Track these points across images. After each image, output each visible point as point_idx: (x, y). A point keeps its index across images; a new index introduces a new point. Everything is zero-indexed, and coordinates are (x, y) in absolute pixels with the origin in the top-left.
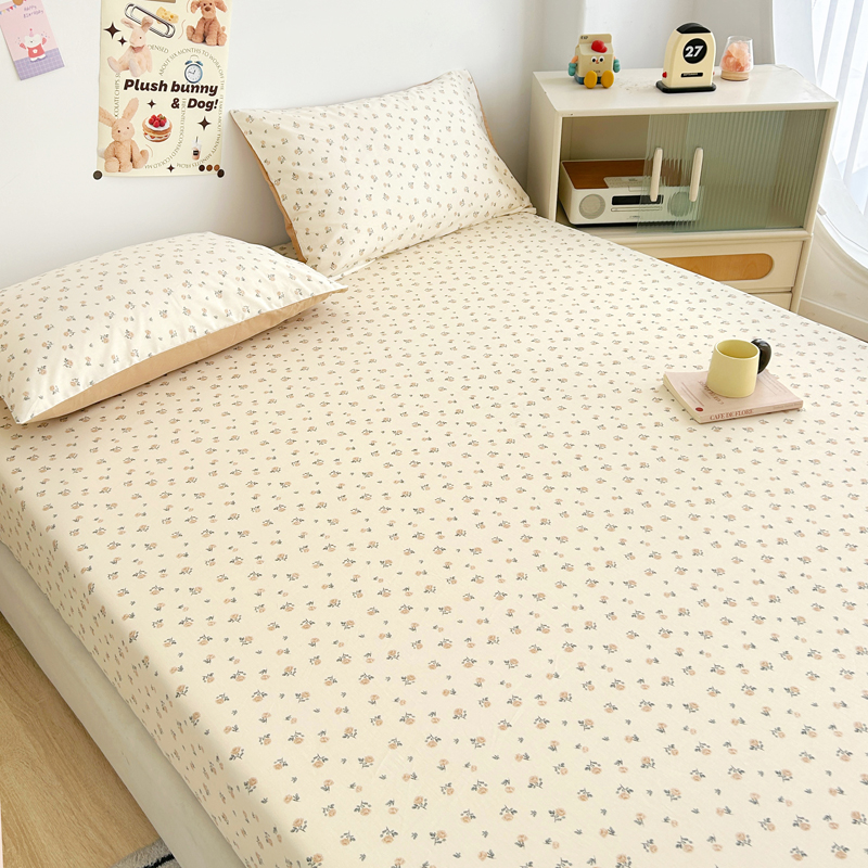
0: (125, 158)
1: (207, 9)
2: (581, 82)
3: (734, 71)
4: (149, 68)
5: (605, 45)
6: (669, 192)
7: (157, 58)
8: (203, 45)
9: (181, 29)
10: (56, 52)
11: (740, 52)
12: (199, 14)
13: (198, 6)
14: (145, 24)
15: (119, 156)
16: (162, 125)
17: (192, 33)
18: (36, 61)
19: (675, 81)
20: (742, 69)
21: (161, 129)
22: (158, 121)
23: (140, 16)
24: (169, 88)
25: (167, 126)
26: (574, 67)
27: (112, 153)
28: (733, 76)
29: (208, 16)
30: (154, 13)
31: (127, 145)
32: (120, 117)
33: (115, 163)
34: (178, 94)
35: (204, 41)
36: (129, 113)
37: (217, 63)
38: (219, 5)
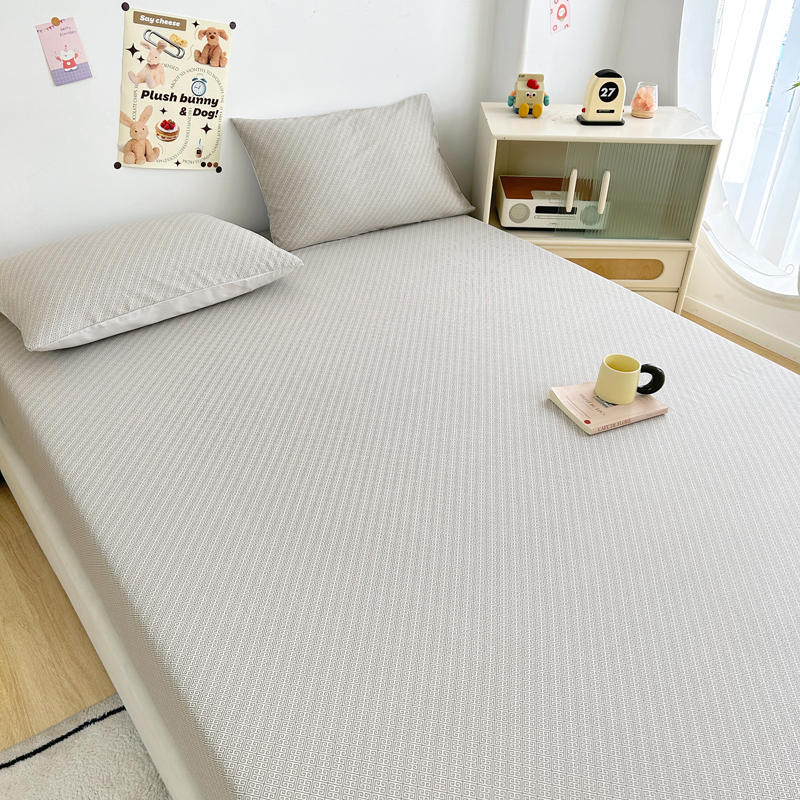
0: (140, 153)
1: (212, 37)
2: (517, 111)
3: (642, 110)
4: (162, 82)
5: (538, 83)
6: (582, 205)
7: (169, 74)
9: (189, 53)
10: (86, 65)
11: (647, 95)
13: (205, 34)
14: (160, 47)
15: (135, 151)
16: (172, 128)
17: (199, 56)
18: (69, 72)
19: (592, 116)
20: (648, 109)
21: (171, 131)
22: (168, 125)
23: (156, 40)
24: (179, 99)
25: (175, 129)
26: (512, 100)
27: (130, 149)
28: (640, 114)
29: (213, 43)
30: (168, 38)
31: (142, 143)
32: (137, 120)
33: (132, 157)
34: (186, 105)
35: (208, 63)
36: (145, 117)
37: (218, 81)
38: (222, 34)
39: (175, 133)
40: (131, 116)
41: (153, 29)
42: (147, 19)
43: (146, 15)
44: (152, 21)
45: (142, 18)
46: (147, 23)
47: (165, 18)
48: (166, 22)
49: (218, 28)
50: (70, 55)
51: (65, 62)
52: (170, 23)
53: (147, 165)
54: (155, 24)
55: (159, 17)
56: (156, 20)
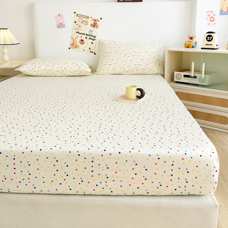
0: (75, 46)
1: (95, 21)
4: (82, 30)
5: (193, 38)
7: (83, 29)
8: (93, 28)
9: (89, 24)
10: (64, 24)
12: (93, 22)
13: (93, 20)
14: (82, 22)
15: (74, 45)
16: (83, 41)
17: (91, 25)
18: (61, 25)
21: (83, 42)
22: (82, 40)
23: (81, 20)
24: (85, 34)
25: (84, 42)
27: (72, 45)
29: (95, 22)
30: (84, 20)
31: (75, 44)
32: (75, 38)
33: (73, 47)
34: (87, 36)
35: (94, 27)
36: (77, 38)
37: (96, 32)
38: (98, 21)
39: (84, 43)
40: (73, 37)
41: (81, 18)
42: (80, 16)
43: (79, 15)
44: (81, 16)
45: (78, 15)
46: (80, 17)
47: (84, 16)
48: (84, 17)
49: (97, 19)
50: (61, 22)
51: (60, 23)
52: (85, 17)
53: (76, 49)
54: (81, 17)
55: (82, 15)
56: (82, 16)
